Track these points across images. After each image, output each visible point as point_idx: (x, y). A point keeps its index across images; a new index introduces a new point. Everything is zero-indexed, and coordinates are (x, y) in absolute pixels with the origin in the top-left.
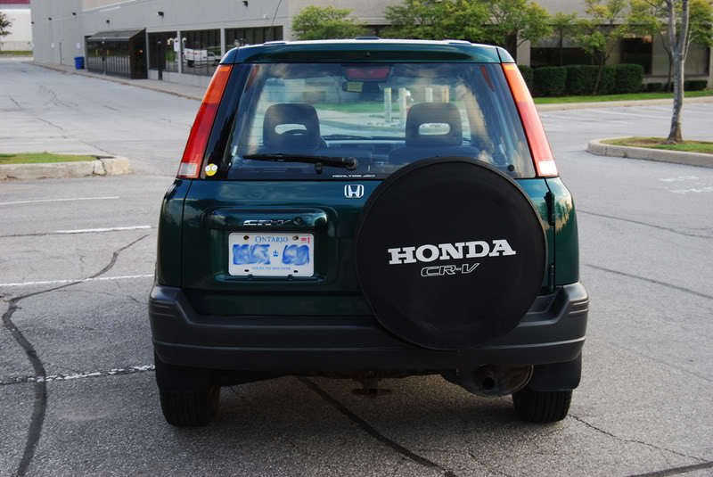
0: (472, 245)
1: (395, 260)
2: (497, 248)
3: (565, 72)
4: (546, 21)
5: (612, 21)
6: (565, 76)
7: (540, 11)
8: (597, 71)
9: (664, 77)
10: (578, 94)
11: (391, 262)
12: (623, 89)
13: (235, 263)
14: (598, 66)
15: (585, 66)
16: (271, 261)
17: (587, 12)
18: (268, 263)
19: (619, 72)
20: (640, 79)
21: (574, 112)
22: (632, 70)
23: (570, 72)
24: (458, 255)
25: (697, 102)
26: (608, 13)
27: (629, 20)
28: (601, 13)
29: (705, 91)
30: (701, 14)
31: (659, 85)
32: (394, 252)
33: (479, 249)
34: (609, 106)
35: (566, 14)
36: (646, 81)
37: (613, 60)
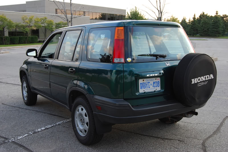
0: (206, 76)
1: (193, 83)
2: (211, 77)
3: (18, 38)
4: (13, 24)
5: (30, 25)
6: (18, 39)
7: (12, 22)
8: (26, 38)
9: (43, 39)
10: (22, 43)
11: (192, 83)
12: (33, 42)
13: (141, 89)
14: (27, 36)
15: (23, 36)
16: (150, 87)
17: (23, 22)
18: (149, 87)
19: (32, 38)
20: (37, 39)
21: (24, 48)
22: (35, 37)
23: (20, 38)
24: (204, 80)
25: (53, 45)
26: (29, 23)
27: (34, 25)
28: (27, 23)
29: (53, 43)
30: (52, 23)
31: (42, 41)
32: (193, 80)
33: (208, 77)
34: (33, 46)
35: (18, 23)
36: (39, 40)
37: (30, 35)
